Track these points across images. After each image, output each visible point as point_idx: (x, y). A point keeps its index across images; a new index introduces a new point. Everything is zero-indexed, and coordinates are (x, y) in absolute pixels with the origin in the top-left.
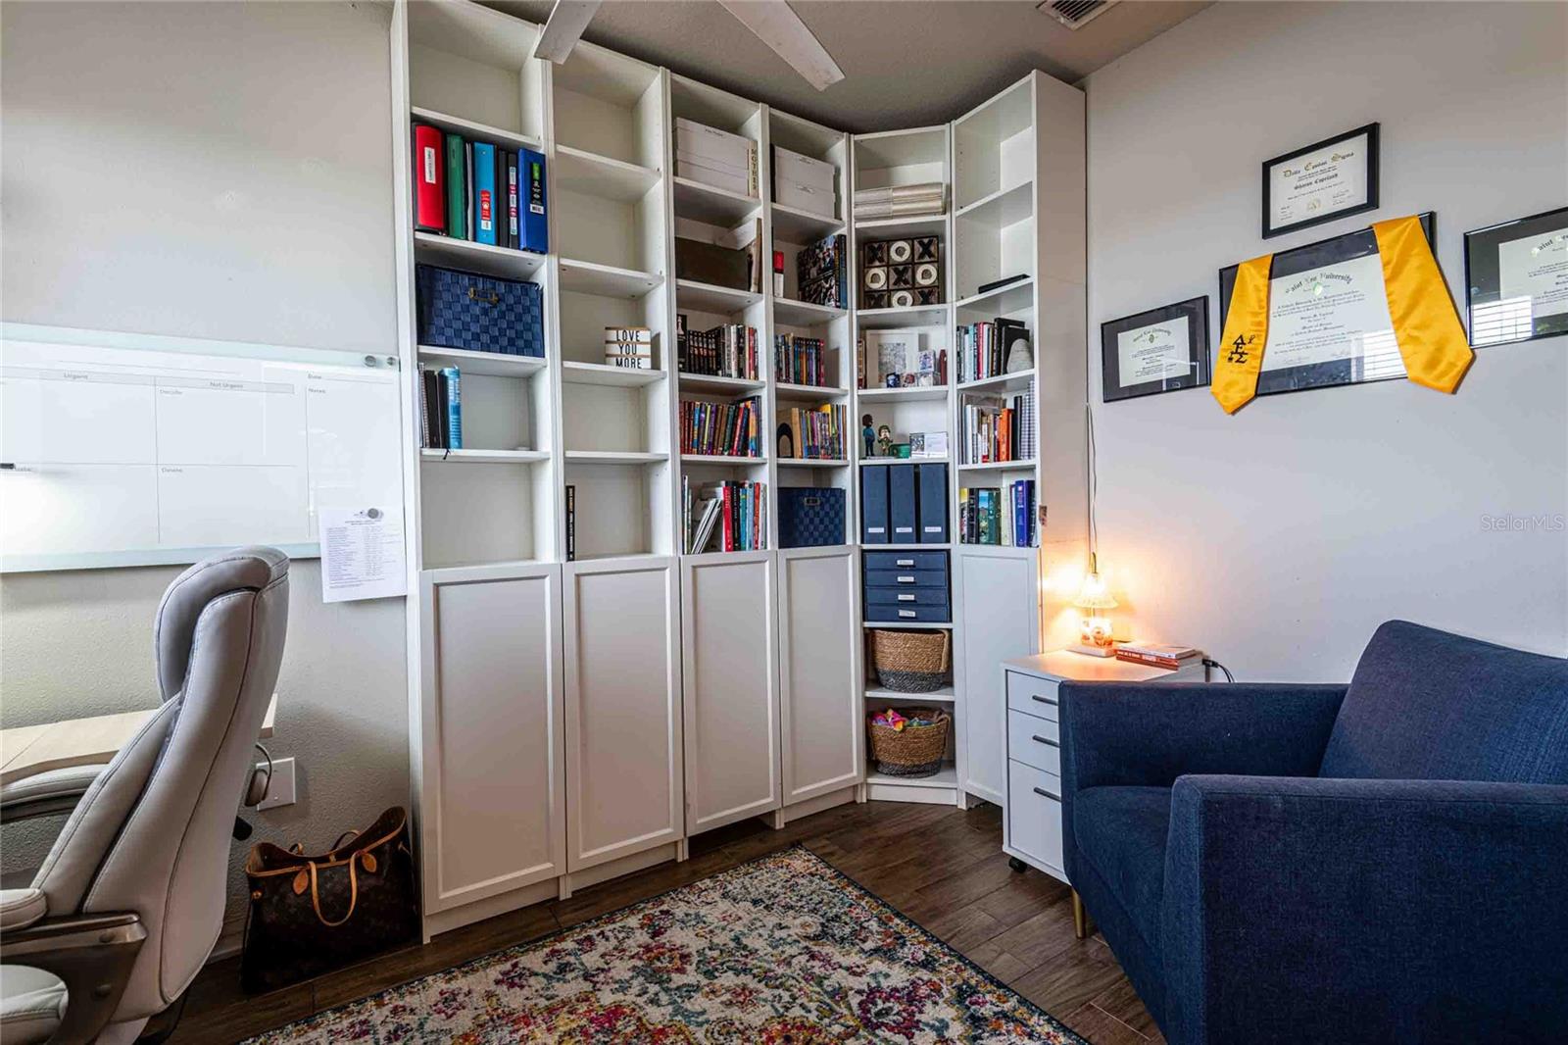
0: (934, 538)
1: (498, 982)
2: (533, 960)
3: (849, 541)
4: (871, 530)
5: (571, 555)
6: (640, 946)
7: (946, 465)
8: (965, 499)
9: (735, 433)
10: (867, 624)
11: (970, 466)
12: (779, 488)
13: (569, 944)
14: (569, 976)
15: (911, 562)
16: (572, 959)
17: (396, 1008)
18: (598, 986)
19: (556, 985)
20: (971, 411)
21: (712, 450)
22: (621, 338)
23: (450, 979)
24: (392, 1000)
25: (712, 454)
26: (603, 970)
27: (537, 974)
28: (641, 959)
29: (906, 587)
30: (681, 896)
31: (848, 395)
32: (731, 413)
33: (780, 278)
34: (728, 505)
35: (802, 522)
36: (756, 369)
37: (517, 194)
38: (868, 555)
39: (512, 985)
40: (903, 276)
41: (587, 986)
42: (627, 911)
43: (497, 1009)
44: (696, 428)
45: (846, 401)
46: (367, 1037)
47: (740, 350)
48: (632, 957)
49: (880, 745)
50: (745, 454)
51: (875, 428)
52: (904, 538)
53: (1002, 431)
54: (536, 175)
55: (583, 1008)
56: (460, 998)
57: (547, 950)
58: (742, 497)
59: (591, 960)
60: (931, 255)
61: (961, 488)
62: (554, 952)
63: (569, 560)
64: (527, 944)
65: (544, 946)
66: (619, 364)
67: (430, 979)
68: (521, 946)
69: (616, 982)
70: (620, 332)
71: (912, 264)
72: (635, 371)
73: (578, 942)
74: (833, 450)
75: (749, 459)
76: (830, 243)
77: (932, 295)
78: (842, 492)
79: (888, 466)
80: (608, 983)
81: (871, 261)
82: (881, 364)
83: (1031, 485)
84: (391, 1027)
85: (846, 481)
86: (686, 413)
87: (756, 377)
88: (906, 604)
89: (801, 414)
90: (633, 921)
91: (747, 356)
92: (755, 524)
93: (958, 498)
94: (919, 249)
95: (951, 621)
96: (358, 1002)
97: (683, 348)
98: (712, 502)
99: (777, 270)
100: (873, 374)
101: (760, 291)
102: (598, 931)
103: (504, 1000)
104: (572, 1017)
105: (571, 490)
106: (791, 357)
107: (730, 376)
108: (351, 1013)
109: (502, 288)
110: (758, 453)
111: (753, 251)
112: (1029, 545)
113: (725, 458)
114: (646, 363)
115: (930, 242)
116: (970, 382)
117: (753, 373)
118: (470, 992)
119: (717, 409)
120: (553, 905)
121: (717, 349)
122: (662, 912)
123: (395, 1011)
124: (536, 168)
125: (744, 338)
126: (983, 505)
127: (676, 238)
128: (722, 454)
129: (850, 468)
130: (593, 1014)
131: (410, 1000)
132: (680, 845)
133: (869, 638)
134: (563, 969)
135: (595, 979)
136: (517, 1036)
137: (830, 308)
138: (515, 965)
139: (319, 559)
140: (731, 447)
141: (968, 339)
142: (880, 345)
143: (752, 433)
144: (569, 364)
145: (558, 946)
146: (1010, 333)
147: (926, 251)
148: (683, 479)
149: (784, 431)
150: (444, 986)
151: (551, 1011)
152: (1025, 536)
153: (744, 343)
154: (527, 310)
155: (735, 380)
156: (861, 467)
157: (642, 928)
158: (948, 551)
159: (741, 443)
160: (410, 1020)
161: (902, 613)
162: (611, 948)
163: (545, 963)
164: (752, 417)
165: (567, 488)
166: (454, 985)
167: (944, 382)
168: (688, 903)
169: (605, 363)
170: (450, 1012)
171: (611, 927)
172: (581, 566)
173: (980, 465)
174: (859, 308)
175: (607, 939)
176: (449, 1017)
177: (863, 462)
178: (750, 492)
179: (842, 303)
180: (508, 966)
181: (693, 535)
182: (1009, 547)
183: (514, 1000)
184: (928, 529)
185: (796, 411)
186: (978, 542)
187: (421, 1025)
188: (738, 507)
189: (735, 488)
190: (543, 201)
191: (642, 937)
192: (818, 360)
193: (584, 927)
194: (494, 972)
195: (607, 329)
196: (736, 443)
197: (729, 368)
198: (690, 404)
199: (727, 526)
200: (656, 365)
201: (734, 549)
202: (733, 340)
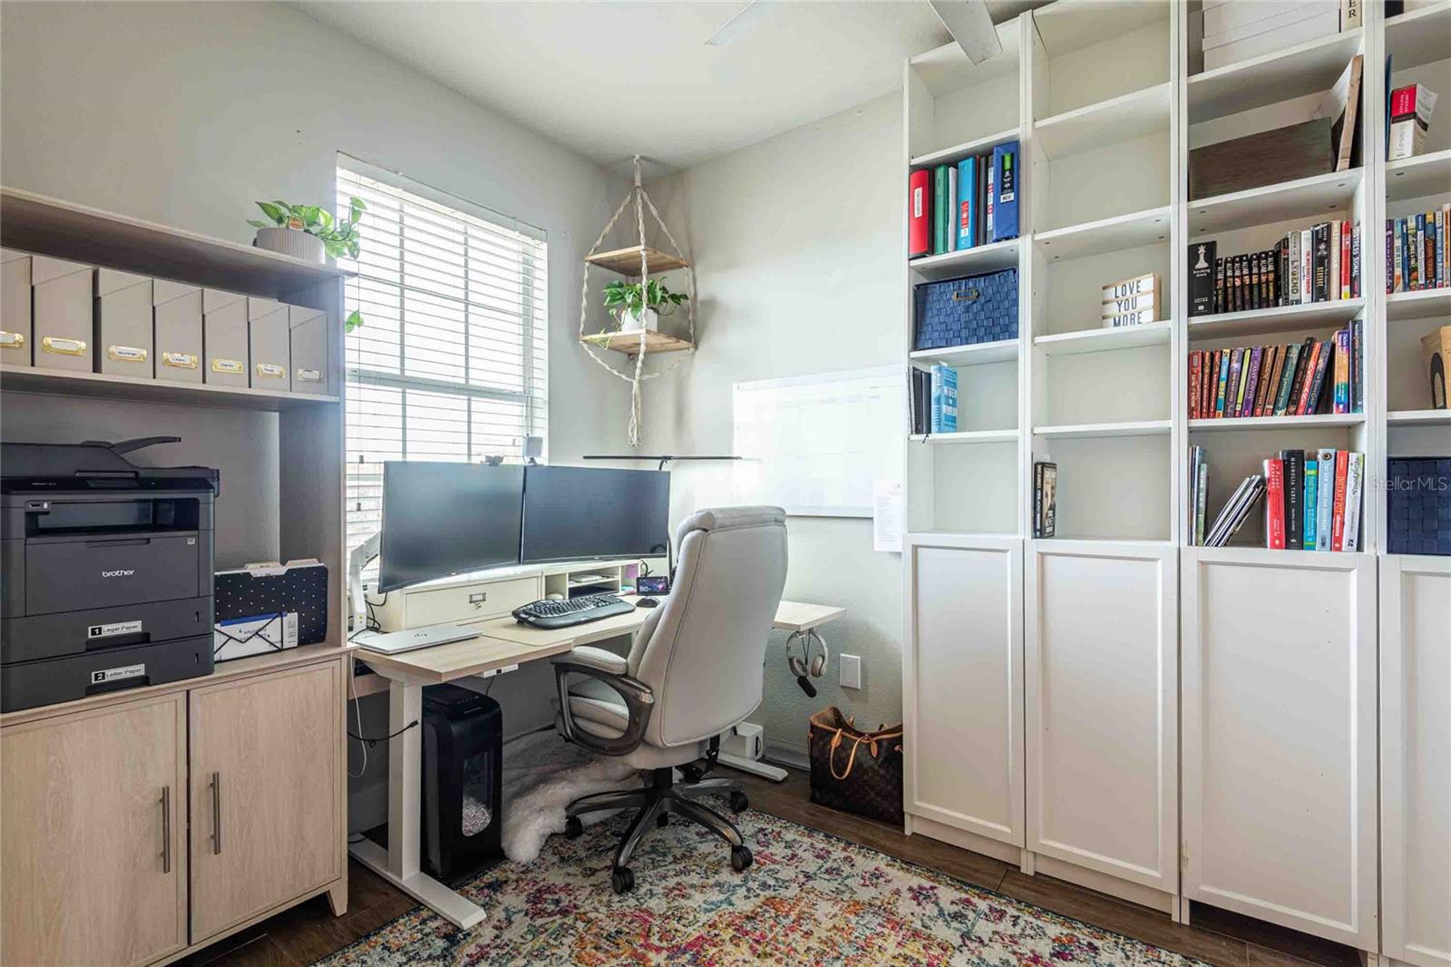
1: (911, 889)
2: (948, 895)
5: (1037, 531)
6: (1032, 951)
9: (1302, 384)
12: (1392, 459)
13: (983, 905)
14: (955, 924)
16: (971, 915)
17: (849, 857)
18: (964, 948)
19: (940, 922)
21: (1252, 410)
22: (1119, 294)
23: (890, 865)
24: (852, 852)
25: (1253, 414)
26: (981, 941)
27: (937, 905)
28: (1019, 960)
30: (1128, 947)
32: (1295, 354)
33: (1402, 131)
34: (1275, 486)
36: (1353, 282)
37: (994, 190)
39: (915, 898)
41: (957, 941)
42: (1061, 919)
43: (889, 904)
44: (1223, 384)
46: (821, 861)
47: (1321, 259)
48: (1014, 953)
50: (1328, 410)
54: (1008, 165)
55: (936, 951)
56: (881, 880)
57: (964, 896)
58: (1309, 472)
59: (983, 928)
62: (968, 901)
63: (1035, 537)
64: (958, 881)
65: (966, 892)
66: (1116, 324)
67: (882, 855)
68: (952, 879)
69: (980, 959)
70: (1119, 288)
72: (1136, 327)
73: (991, 909)
75: (1336, 417)
80: (973, 953)
84: (835, 866)
86: (1205, 368)
87: (1354, 293)
90: (1054, 930)
91: (1335, 265)
92: (1335, 512)
96: (838, 840)
97: (1202, 284)
99: (1395, 118)
101: (1355, 161)
102: (1016, 913)
103: (900, 902)
104: (922, 950)
105: (1039, 467)
107: (1298, 302)
108: (829, 842)
109: (981, 283)
110: (1353, 403)
113: (1280, 419)
114: (1148, 316)
117: (1346, 289)
118: (889, 881)
119: (1267, 353)
120: (1011, 870)
121: (1276, 271)
122: (1090, 944)
123: (846, 858)
124: (1008, 159)
125: (1328, 243)
127: (1193, 152)
128: (1273, 413)
130: (936, 962)
131: (859, 860)
132: (1170, 901)
134: (957, 916)
135: (968, 942)
136: (879, 929)
138: (932, 888)
139: (871, 519)
140: (1293, 403)
143: (1341, 376)
144: (1048, 339)
145: (975, 900)
148: (1194, 451)
150: (882, 866)
151: (916, 934)
153: (1328, 248)
154: (1005, 296)
155: (1305, 305)
157: (1054, 941)
159: (1315, 394)
160: (846, 869)
162: (1009, 933)
163: (953, 903)
164: (1342, 355)
165: (1035, 464)
166: (888, 870)
168: (1128, 957)
169: (1100, 327)
170: (867, 883)
171: (1031, 919)
172: (1046, 544)
175: (1014, 925)
176: (863, 885)
178: (1326, 468)
180: (927, 884)
181: (1210, 521)
183: (906, 907)
187: (847, 877)
188: (1301, 487)
189: (1295, 463)
190: (1013, 187)
191: (1044, 949)
193: (1011, 902)
194: (915, 881)
195: (1104, 288)
196: (1304, 396)
197: (1297, 290)
198: (1212, 356)
199: (1276, 514)
200: (1162, 312)
201: (1288, 546)
202: (1306, 246)
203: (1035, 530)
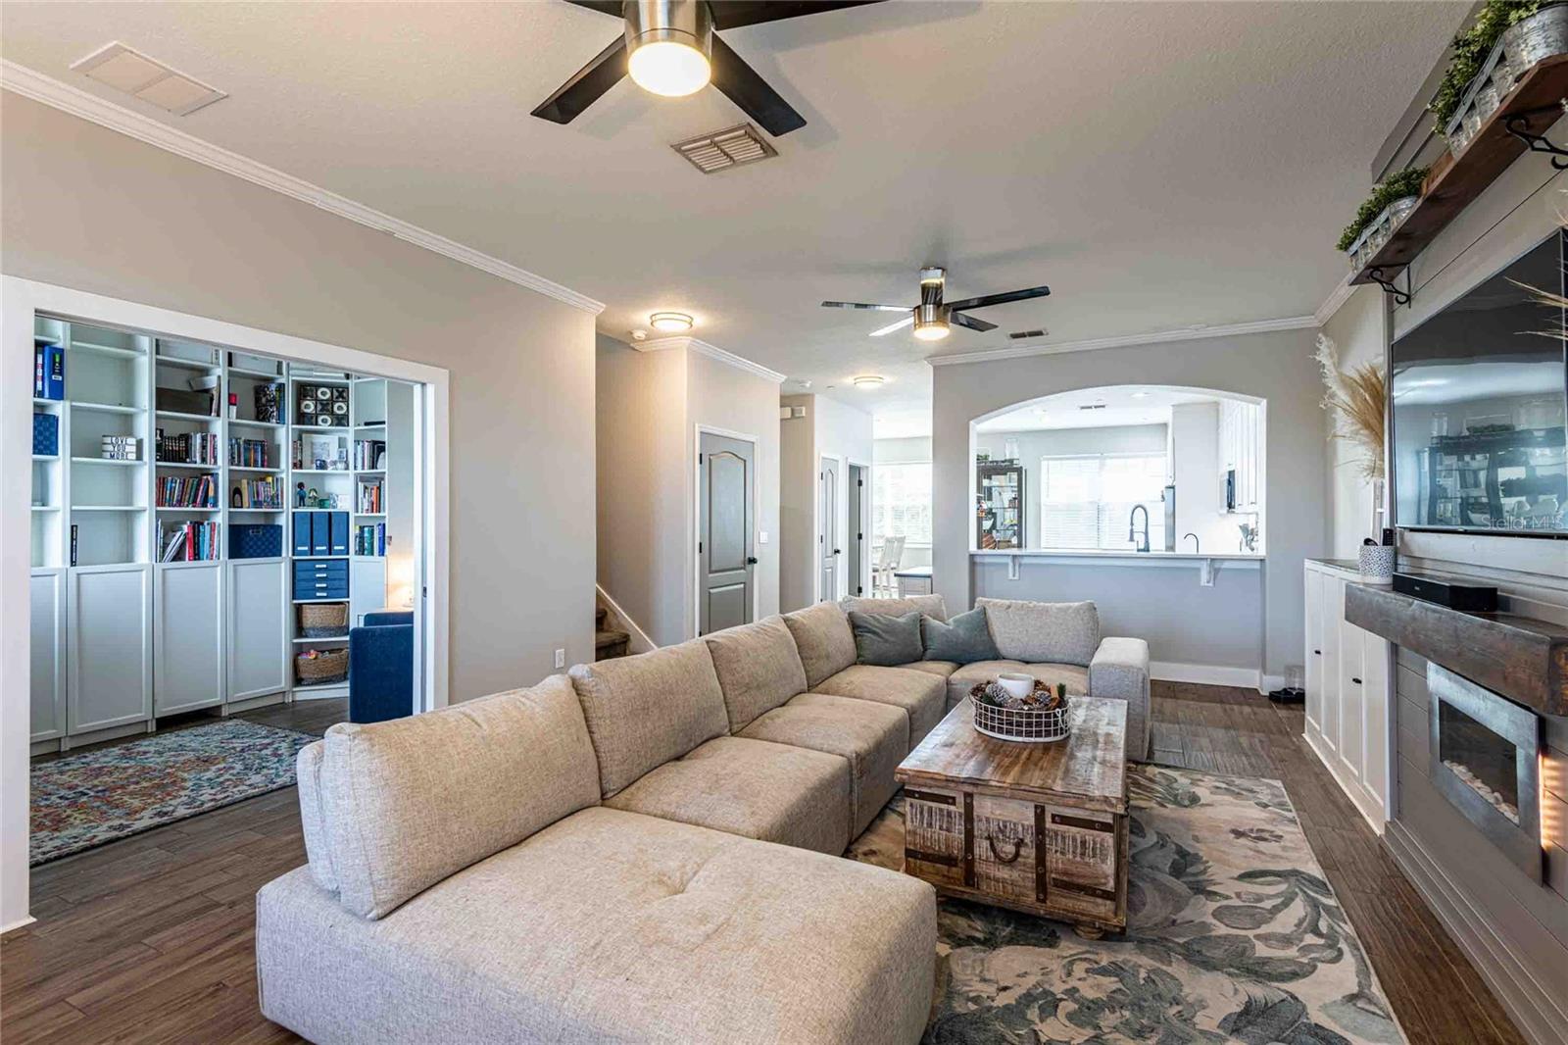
0: (340, 552)
3: (284, 554)
4: (299, 548)
5: (73, 563)
7: (348, 513)
8: (358, 532)
9: (198, 494)
10: (295, 602)
11: (360, 514)
12: (230, 526)
15: (325, 566)
20: (361, 486)
21: (180, 503)
22: (114, 441)
25: (180, 506)
29: (321, 580)
31: (286, 472)
32: (195, 483)
33: (234, 409)
34: (191, 535)
35: (247, 544)
36: (215, 458)
37: (43, 368)
38: (297, 564)
40: (326, 407)
44: (168, 492)
45: (284, 475)
47: (204, 447)
49: (302, 669)
50: (206, 506)
51: (306, 490)
52: (321, 553)
53: (374, 498)
54: (57, 360)
58: (202, 530)
60: (343, 398)
61: (355, 525)
63: (72, 565)
66: (112, 457)
70: (114, 439)
71: (332, 401)
72: (124, 461)
74: (273, 503)
75: (209, 508)
76: (273, 387)
77: (341, 420)
78: (280, 527)
79: (312, 513)
81: (305, 396)
82: (313, 454)
83: (384, 525)
85: (284, 521)
86: (161, 483)
87: (215, 462)
88: (322, 589)
89: (248, 483)
91: (209, 451)
92: (211, 545)
93: (354, 531)
94: (336, 394)
95: (348, 597)
97: (159, 447)
98: (178, 534)
99: (231, 403)
100: (306, 460)
101: (218, 415)
105: (75, 527)
106: (242, 450)
107: (196, 462)
110: (215, 505)
111: (215, 393)
112: (383, 555)
113: (190, 508)
114: (134, 456)
115: (343, 391)
116: (359, 470)
117: (213, 460)
119: (184, 480)
120: (56, 753)
121: (186, 446)
124: (57, 356)
125: (206, 440)
126: (366, 535)
127: (157, 388)
128: (188, 506)
129: (285, 514)
132: (149, 723)
133: (298, 611)
137: (273, 424)
140: (194, 501)
141: (359, 448)
142: (312, 444)
143: (211, 493)
144: (74, 459)
146: (378, 448)
147: (341, 395)
148: (157, 521)
149: (235, 493)
152: (382, 552)
153: (206, 443)
154: (48, 429)
155: (199, 465)
156: (294, 513)
157: (119, 750)
158: (348, 559)
159: (202, 500)
161: (318, 594)
162: (99, 756)
164: (211, 485)
165: (72, 527)
167: (347, 468)
168: (152, 740)
169: (101, 457)
171: (99, 752)
172: (79, 569)
173: (364, 514)
174: (293, 424)
175: (96, 754)
177: (294, 510)
178: (208, 528)
179: (281, 420)
181: (164, 551)
182: (376, 557)
184: (336, 548)
185: (245, 482)
186: (363, 554)
188: (199, 536)
189: (196, 526)
190: (61, 373)
192: (263, 453)
195: (104, 436)
196: (199, 500)
197: (195, 457)
198: (164, 479)
199: (190, 547)
200: (139, 457)
201: (195, 559)
202: (199, 441)
203: (72, 562)
